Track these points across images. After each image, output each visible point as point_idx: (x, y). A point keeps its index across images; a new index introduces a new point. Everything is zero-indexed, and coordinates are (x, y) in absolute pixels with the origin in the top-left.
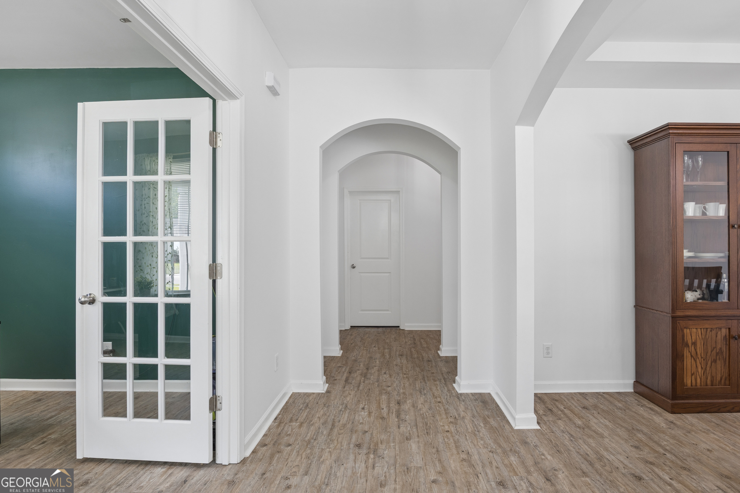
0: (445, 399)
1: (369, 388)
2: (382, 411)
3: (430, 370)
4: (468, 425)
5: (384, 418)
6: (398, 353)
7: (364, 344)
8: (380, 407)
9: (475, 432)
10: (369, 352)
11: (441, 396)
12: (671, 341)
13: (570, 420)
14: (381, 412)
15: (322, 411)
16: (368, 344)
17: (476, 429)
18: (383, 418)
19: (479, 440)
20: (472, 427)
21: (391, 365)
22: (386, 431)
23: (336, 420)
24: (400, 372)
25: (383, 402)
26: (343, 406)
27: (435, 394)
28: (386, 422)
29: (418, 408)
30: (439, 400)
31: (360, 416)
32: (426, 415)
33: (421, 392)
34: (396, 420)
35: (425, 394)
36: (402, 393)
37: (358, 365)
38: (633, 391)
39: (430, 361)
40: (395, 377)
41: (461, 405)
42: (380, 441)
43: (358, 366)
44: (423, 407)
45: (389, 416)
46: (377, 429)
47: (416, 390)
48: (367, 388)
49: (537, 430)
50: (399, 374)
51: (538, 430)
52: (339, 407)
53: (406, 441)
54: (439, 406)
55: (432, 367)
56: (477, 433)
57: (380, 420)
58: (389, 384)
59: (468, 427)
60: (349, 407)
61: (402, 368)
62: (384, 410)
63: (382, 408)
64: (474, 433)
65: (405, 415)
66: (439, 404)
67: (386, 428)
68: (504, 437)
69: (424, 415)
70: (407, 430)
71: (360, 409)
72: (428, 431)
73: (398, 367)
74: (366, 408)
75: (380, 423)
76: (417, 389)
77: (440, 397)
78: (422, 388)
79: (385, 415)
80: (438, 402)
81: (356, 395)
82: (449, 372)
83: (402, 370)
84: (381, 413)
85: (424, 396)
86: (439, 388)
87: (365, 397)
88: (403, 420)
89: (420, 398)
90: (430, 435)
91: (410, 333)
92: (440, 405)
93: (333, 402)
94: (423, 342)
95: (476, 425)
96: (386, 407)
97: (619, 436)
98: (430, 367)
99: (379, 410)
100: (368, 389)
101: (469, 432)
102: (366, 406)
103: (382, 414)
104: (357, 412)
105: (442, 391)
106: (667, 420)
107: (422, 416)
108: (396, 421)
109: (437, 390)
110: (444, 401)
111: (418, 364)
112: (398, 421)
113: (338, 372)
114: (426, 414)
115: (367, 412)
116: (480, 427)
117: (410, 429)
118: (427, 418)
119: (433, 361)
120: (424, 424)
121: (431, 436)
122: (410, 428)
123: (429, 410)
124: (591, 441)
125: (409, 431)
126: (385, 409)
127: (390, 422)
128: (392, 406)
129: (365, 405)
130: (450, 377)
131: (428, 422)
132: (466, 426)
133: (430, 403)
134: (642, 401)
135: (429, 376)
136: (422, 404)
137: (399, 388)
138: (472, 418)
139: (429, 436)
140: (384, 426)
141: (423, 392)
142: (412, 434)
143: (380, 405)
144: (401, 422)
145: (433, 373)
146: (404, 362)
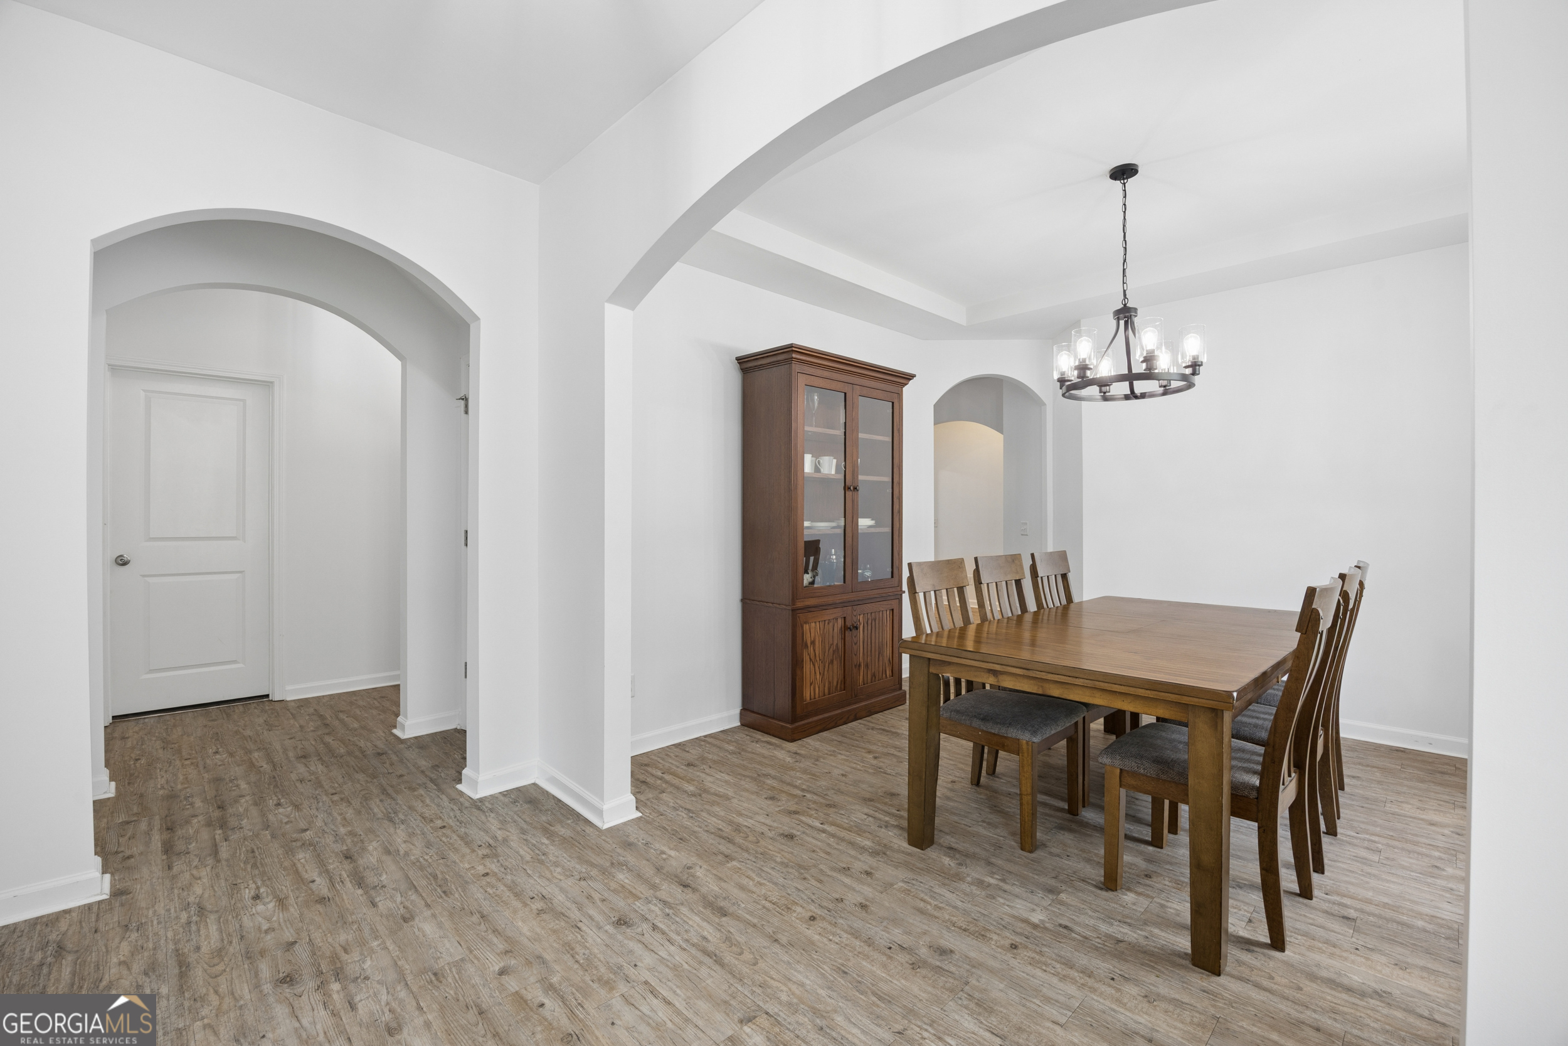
0: (451, 818)
1: (249, 848)
2: (313, 886)
3: (391, 771)
4: (520, 850)
5: (327, 899)
6: (291, 754)
7: (179, 751)
8: (302, 881)
9: (539, 857)
10: (205, 767)
11: (441, 815)
12: (790, 643)
13: (678, 788)
14: (311, 889)
15: (124, 944)
16: (192, 750)
17: (537, 852)
18: (322, 900)
19: (551, 868)
20: (529, 850)
21: (286, 783)
22: (345, 923)
23: (186, 951)
24: (317, 792)
25: (307, 867)
26: (189, 912)
27: (427, 815)
28: (337, 905)
29: (402, 852)
30: (439, 823)
31: (256, 915)
32: (427, 861)
33: (391, 820)
34: (360, 892)
35: (403, 822)
36: (346, 835)
37: (185, 805)
38: (739, 724)
39: (383, 754)
40: (310, 807)
41: (489, 819)
42: (340, 948)
43: (188, 807)
44: (412, 847)
45: (337, 891)
46: (320, 927)
47: (378, 819)
48: (244, 849)
49: (637, 818)
50: (319, 797)
51: (639, 819)
52: (177, 918)
53: (405, 925)
54: (444, 835)
55: (392, 764)
56: (543, 857)
57: (318, 906)
58: (303, 825)
59: (522, 852)
60: (209, 907)
61: (320, 782)
62: (316, 883)
63: (311, 879)
64: (538, 860)
65: (376, 875)
66: (444, 831)
67: (342, 916)
68: (592, 849)
69: (420, 862)
70: (396, 904)
71: (249, 903)
72: (445, 889)
73: (309, 783)
74: (264, 895)
75: (320, 914)
76: (380, 815)
77: (441, 818)
78: (390, 810)
79: (325, 892)
80: (440, 828)
81: (217, 875)
82: (437, 766)
83: (321, 786)
84: (313, 892)
85: (402, 827)
86: (428, 801)
87: (249, 870)
88: (376, 886)
89: (396, 833)
90: (451, 894)
91: (302, 706)
92: (447, 831)
93: (151, 912)
94: (346, 719)
95: (534, 845)
96: (320, 874)
97: (747, 790)
98: (387, 765)
99: (304, 888)
100: (247, 851)
101: (528, 862)
102: (262, 890)
103: (317, 892)
104: (242, 912)
105: (438, 805)
106: (789, 752)
107: (418, 864)
108: (362, 895)
109: (427, 806)
110: (450, 821)
111: (357, 765)
112: (366, 893)
113: (127, 837)
114: (424, 859)
115: (271, 901)
116: (544, 847)
117: (403, 899)
118: (430, 865)
119: (390, 752)
120: (429, 879)
121: (457, 895)
122: (402, 896)
123: (428, 848)
124: (716, 809)
125: (402, 903)
126: (318, 880)
127: (346, 901)
128: (334, 869)
129: (258, 888)
130: (442, 775)
131: (437, 872)
132: (518, 852)
133: (423, 834)
134: (754, 735)
135: (394, 783)
136: (405, 842)
137: (333, 827)
138: (522, 836)
139: (452, 897)
140: (336, 915)
141: (396, 818)
142: (411, 907)
143: (300, 877)
144: (373, 893)
145: (401, 776)
146: (319, 770)
